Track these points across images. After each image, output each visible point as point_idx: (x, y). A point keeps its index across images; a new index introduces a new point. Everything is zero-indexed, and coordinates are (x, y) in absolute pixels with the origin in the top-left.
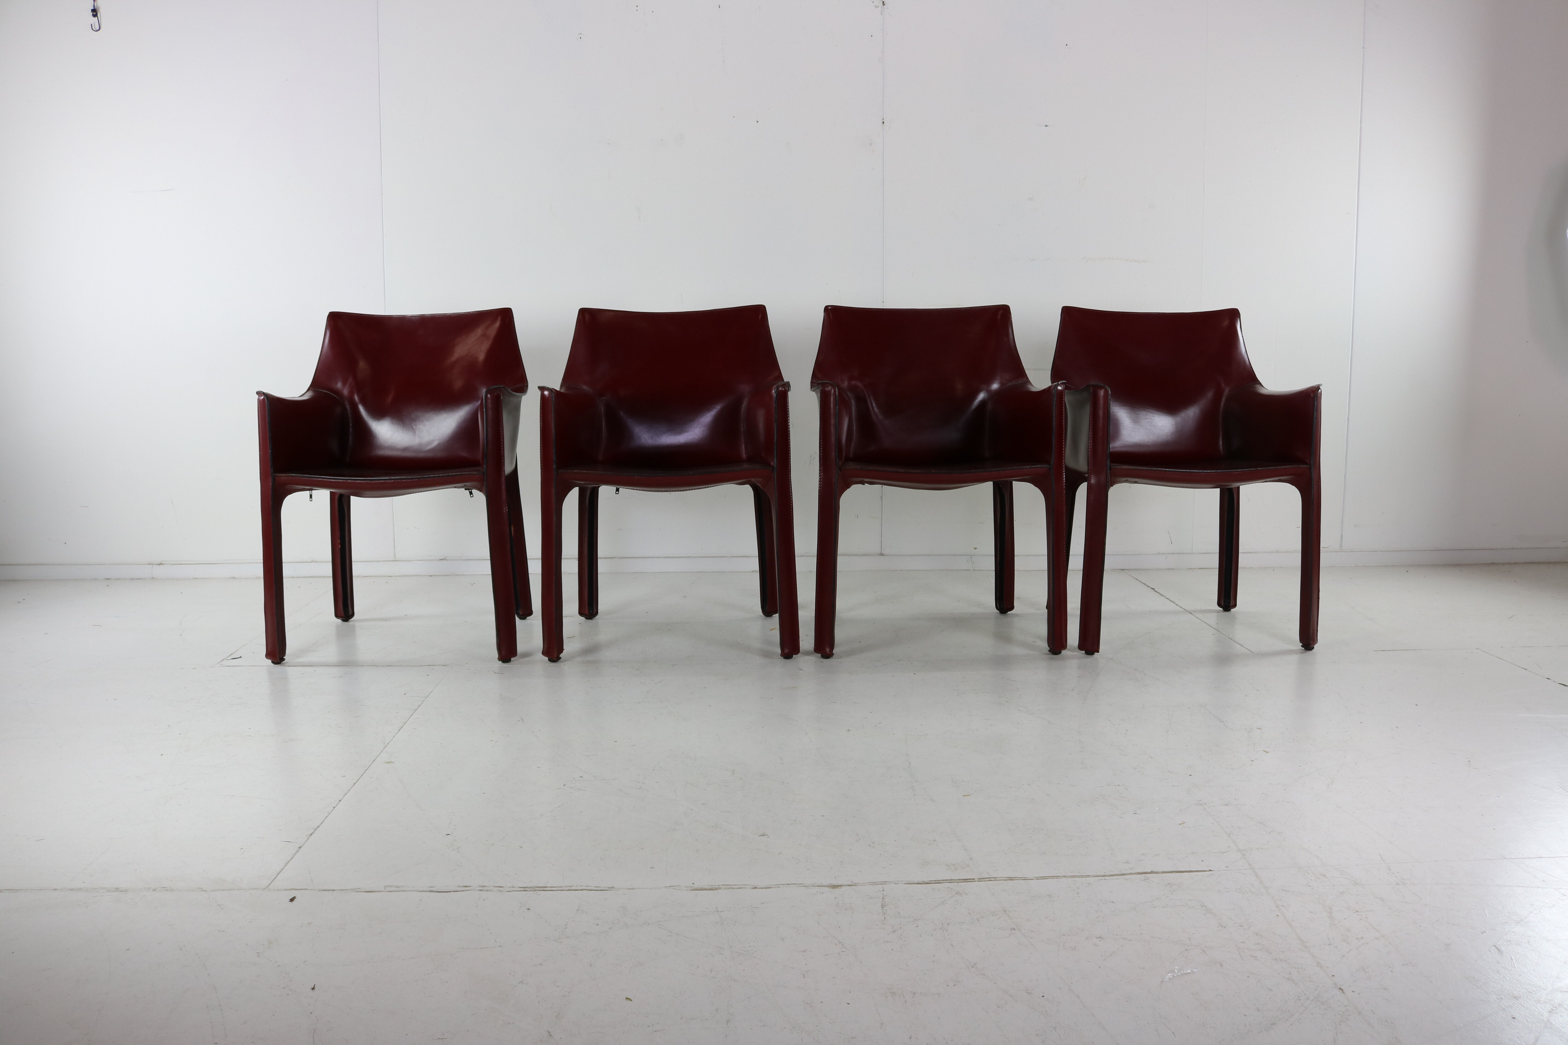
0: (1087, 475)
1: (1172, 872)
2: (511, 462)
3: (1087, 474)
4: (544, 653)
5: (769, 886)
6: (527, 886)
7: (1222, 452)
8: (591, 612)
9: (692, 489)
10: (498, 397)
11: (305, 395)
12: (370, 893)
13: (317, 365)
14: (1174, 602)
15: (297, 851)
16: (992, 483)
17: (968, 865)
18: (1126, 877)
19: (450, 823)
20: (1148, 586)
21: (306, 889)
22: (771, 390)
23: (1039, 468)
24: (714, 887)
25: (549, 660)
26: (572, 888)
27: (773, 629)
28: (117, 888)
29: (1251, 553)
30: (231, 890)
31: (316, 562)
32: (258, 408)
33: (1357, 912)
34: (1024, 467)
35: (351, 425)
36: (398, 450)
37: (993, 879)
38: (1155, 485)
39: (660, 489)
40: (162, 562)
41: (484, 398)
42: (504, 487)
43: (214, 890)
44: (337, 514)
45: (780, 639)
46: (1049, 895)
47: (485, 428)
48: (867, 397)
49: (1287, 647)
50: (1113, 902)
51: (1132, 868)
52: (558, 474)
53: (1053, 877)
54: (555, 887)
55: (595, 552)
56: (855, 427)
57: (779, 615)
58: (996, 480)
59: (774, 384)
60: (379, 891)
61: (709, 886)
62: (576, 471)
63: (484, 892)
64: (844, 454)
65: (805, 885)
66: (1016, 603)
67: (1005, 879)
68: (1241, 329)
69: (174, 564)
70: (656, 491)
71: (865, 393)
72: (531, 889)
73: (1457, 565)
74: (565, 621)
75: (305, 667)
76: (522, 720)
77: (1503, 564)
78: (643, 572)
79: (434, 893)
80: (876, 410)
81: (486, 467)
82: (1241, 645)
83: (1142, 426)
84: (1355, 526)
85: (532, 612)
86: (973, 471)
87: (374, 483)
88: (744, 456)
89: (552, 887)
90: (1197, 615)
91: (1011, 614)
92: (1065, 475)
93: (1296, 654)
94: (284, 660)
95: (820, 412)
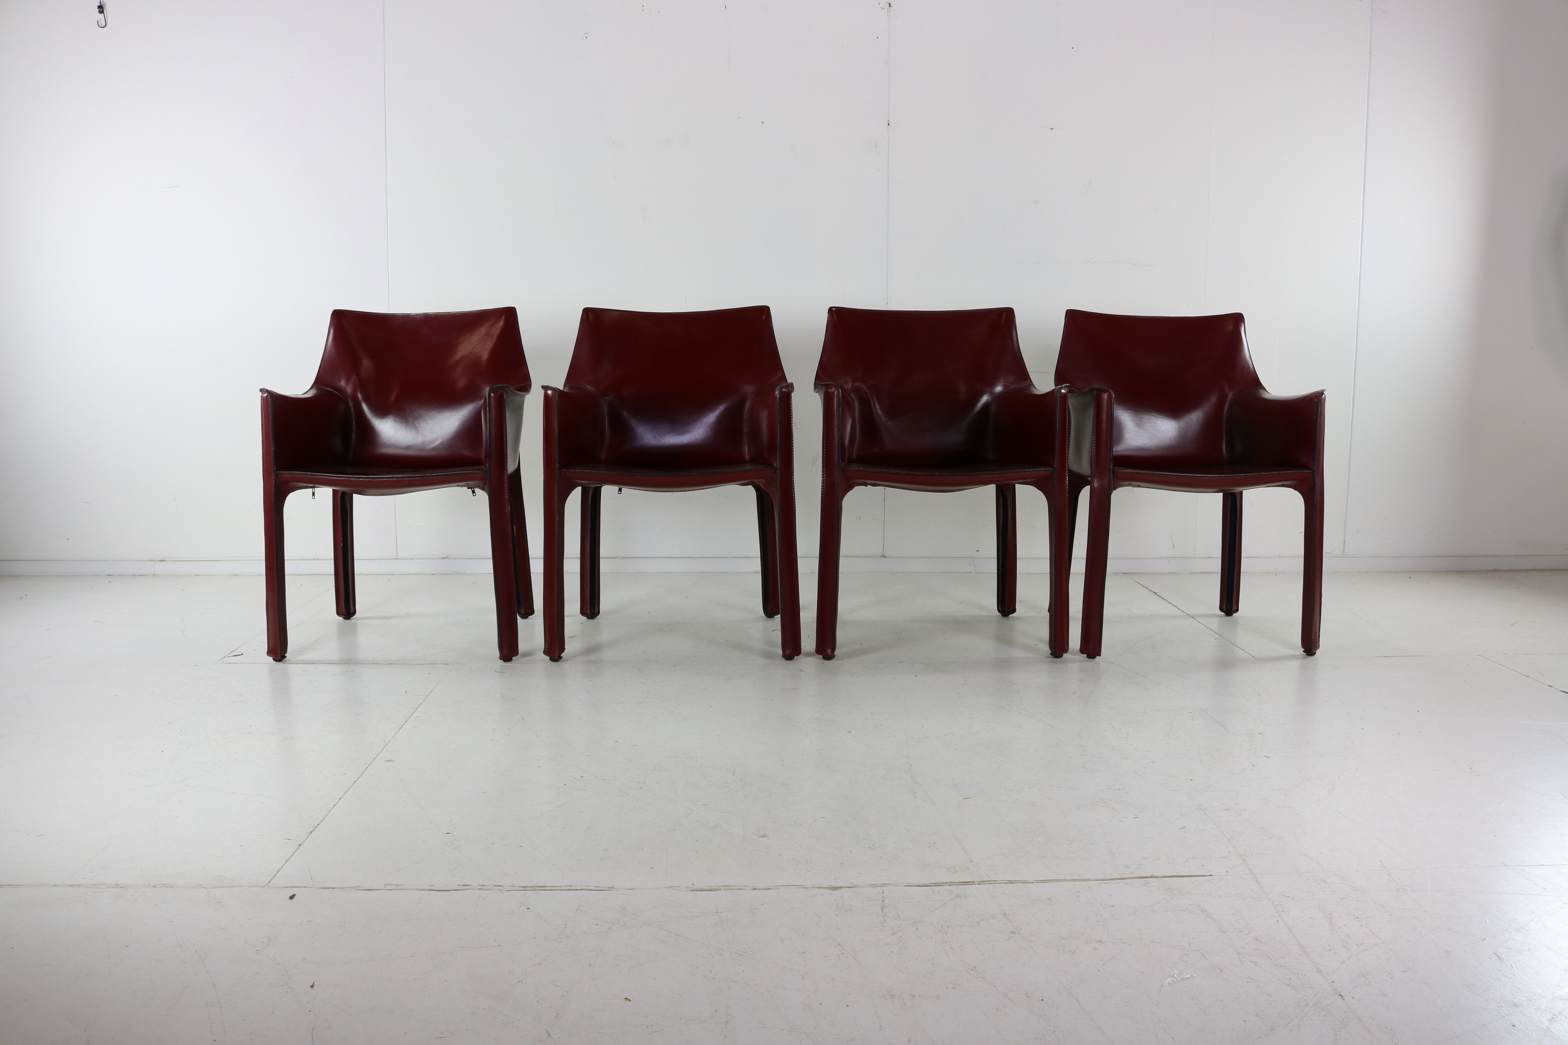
0: (1090, 479)
1: (1172, 877)
2: (514, 461)
3: (1089, 477)
4: (546, 652)
5: (768, 888)
6: (526, 885)
7: (1225, 457)
8: (593, 611)
9: (693, 490)
10: (501, 396)
11: (308, 393)
12: (370, 892)
13: (321, 363)
14: (1176, 607)
15: (298, 849)
16: (995, 485)
17: (968, 868)
18: (1126, 881)
19: (450, 822)
20: (1150, 590)
21: (306, 887)
22: (775, 391)
23: (1042, 471)
24: (713, 888)
25: (551, 659)
26: (572, 888)
27: (775, 630)
28: (117, 885)
29: (1254, 557)
30: (230, 887)
31: (318, 559)
32: (261, 405)
33: (1357, 918)
34: (1027, 470)
35: (354, 423)
36: (401, 448)
37: (993, 882)
38: (1156, 488)
39: (664, 490)
40: (164, 559)
41: (487, 396)
42: (506, 486)
43: (213, 887)
44: (339, 513)
45: (782, 640)
46: (1048, 899)
47: (488, 426)
48: (871, 398)
49: (1288, 652)
50: (1112, 906)
51: (1133, 872)
52: (561, 473)
53: (1053, 881)
54: (554, 887)
55: (597, 551)
56: (858, 429)
57: (781, 616)
58: (999, 483)
59: (778, 385)
60: (378, 890)
61: (708, 887)
62: (579, 470)
63: (484, 891)
64: (847, 455)
65: (805, 887)
66: (1018, 607)
67: (1006, 882)
68: (1245, 334)
69: (177, 561)
70: (659, 491)
71: (869, 395)
72: (531, 889)
73: (1460, 571)
74: (567, 620)
75: (306, 665)
76: (523, 719)
77: (1506, 571)
78: (645, 573)
79: (434, 892)
80: (879, 411)
81: (489, 466)
82: (1243, 650)
83: (1146, 430)
84: (1358, 532)
85: (534, 611)
86: (976, 473)
87: (377, 481)
88: (747, 457)
89: (552, 887)
90: (1199, 619)
91: (1012, 617)
92: (1068, 478)
93: (1298, 659)
94: (285, 657)
95: (824, 413)
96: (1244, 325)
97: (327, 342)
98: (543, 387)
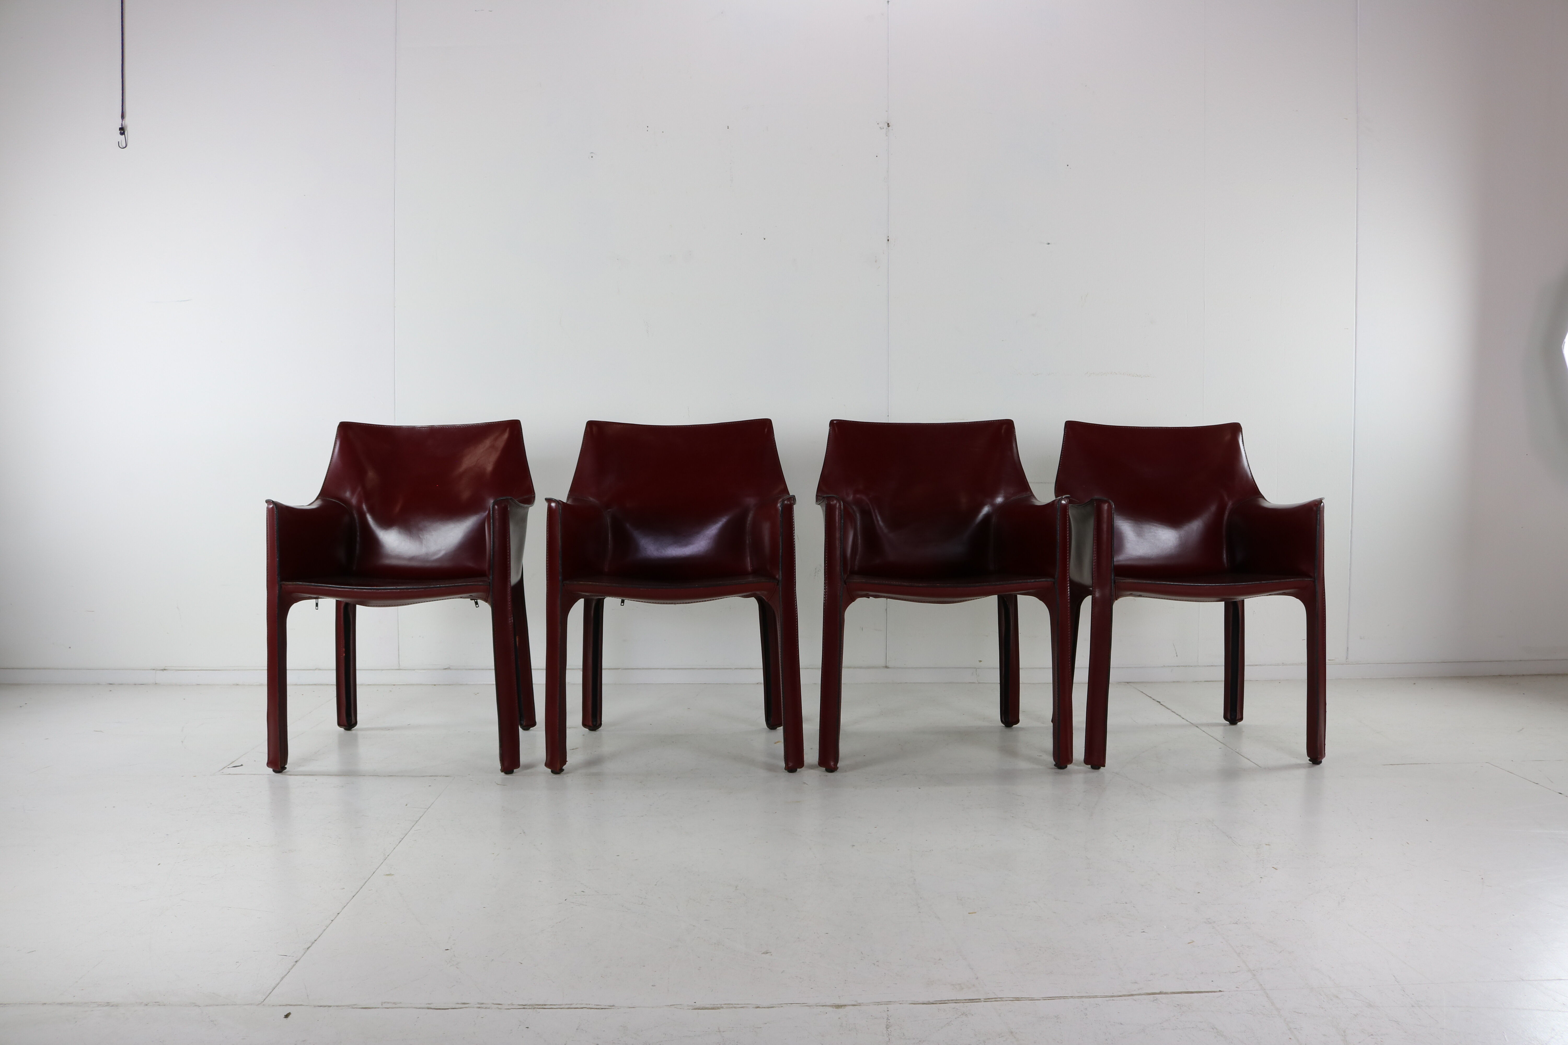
0: (1091, 589)
1: (1181, 993)
2: (518, 573)
3: (1091, 587)
4: (547, 765)
5: (772, 1006)
6: (526, 1003)
7: (1226, 565)
8: (595, 723)
9: (697, 602)
10: (505, 508)
11: (314, 504)
12: (366, 1010)
13: (327, 475)
14: (1180, 716)
15: (294, 965)
16: (997, 596)
17: (974, 985)
18: (1134, 997)
19: (450, 938)
20: (1154, 700)
21: (301, 1005)
22: (777, 503)
23: (1043, 582)
24: (715, 1006)
25: (552, 772)
26: (572, 1006)
27: (778, 742)
28: (108, 1003)
29: (1257, 665)
30: (224, 1005)
31: (320, 670)
32: (267, 516)
33: (1372, 1035)
34: (1029, 581)
35: (358, 534)
36: (404, 559)
37: (999, 999)
38: (1159, 598)
39: (665, 602)
40: (166, 668)
41: (491, 509)
42: (509, 598)
43: (207, 1006)
44: (342, 623)
45: (785, 752)
46: (1056, 1017)
47: (492, 539)
48: (872, 511)
49: (1294, 761)
50: (1121, 1024)
51: (1141, 989)
52: (564, 585)
53: (1060, 998)
54: (554, 1005)
55: (599, 662)
56: (859, 541)
57: (784, 728)
58: (1000, 594)
59: (780, 498)
60: (375, 1008)
61: (711, 1005)
62: (582, 583)
63: (483, 1009)
64: (849, 567)
65: (809, 1005)
66: (1021, 717)
67: (1012, 999)
68: (1243, 443)
69: (178, 670)
70: (661, 603)
71: (870, 506)
72: (530, 1007)
73: (1465, 677)
74: (569, 732)
75: (307, 776)
76: (524, 833)
77: (1511, 676)
78: (647, 684)
79: (431, 1010)
80: (881, 523)
81: (493, 577)
82: (1248, 759)
83: (1146, 539)
84: (1361, 639)
85: (536, 722)
86: (977, 584)
87: (380, 593)
88: (749, 568)
89: (552, 1005)
90: (1203, 729)
91: (1014, 727)
92: (1070, 589)
93: (1304, 768)
94: (286, 768)
95: (825, 525)
96: (1242, 435)
97: (333, 454)
98: (547, 500)
